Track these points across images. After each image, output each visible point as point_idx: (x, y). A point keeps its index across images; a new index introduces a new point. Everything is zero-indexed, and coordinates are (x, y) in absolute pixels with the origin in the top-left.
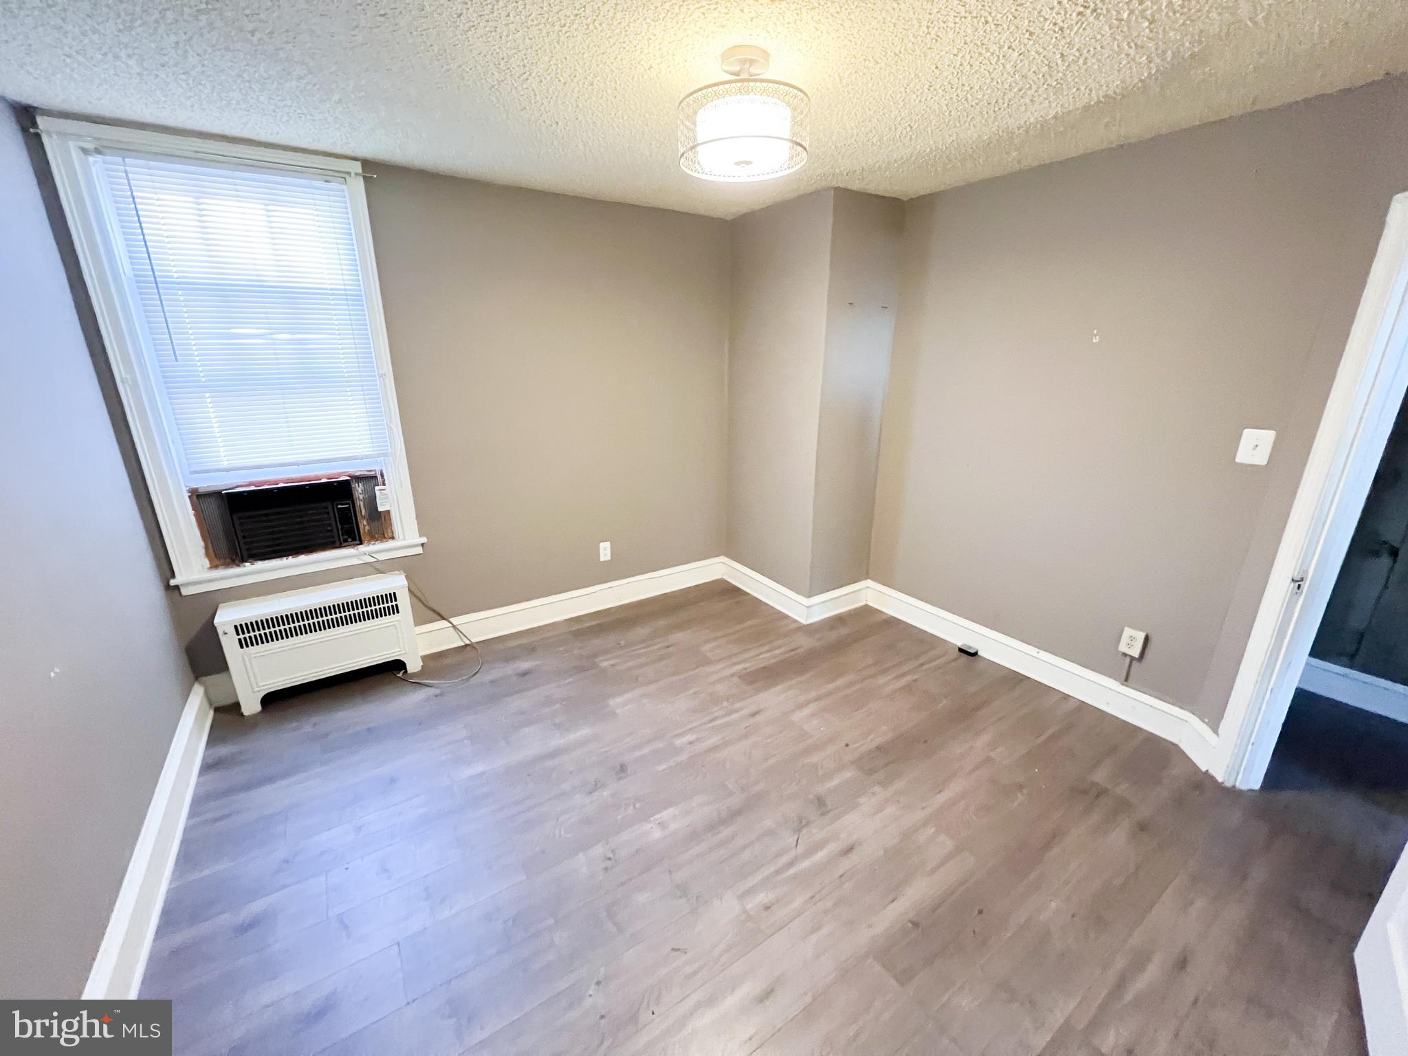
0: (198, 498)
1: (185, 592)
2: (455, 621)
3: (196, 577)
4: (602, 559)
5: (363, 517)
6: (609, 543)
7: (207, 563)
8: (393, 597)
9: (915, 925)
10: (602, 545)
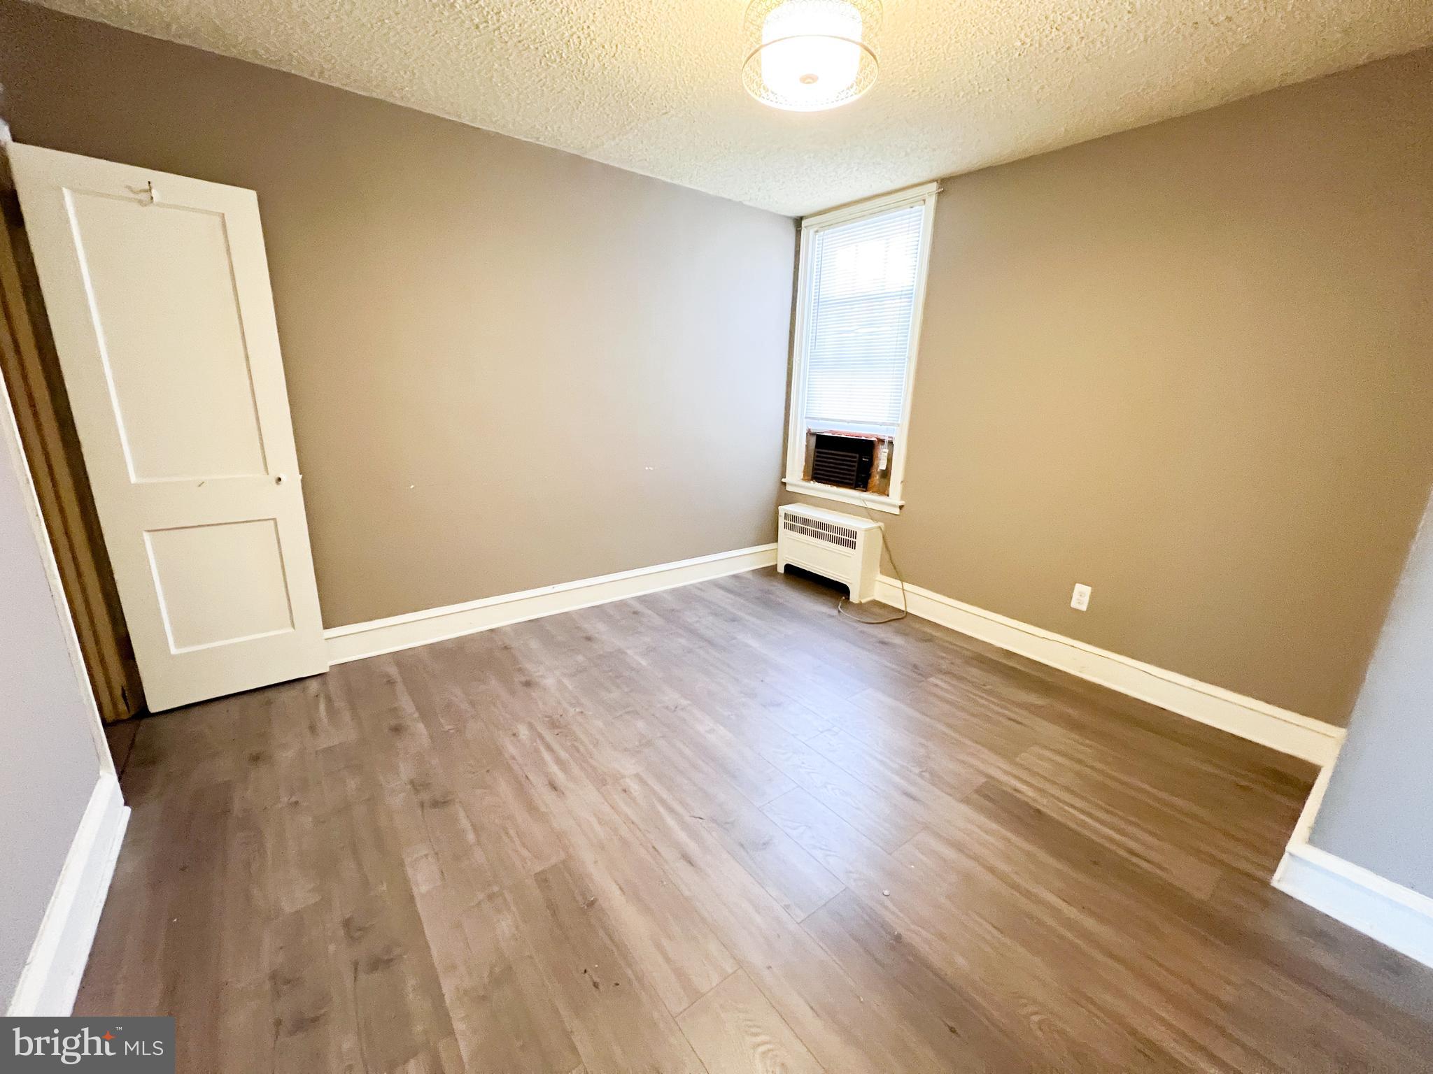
0: (810, 434)
1: (789, 488)
2: (907, 586)
3: (795, 482)
4: (1074, 604)
5: (878, 473)
6: (1090, 588)
7: (802, 475)
8: (854, 534)
9: (592, 904)
10: (1079, 588)
